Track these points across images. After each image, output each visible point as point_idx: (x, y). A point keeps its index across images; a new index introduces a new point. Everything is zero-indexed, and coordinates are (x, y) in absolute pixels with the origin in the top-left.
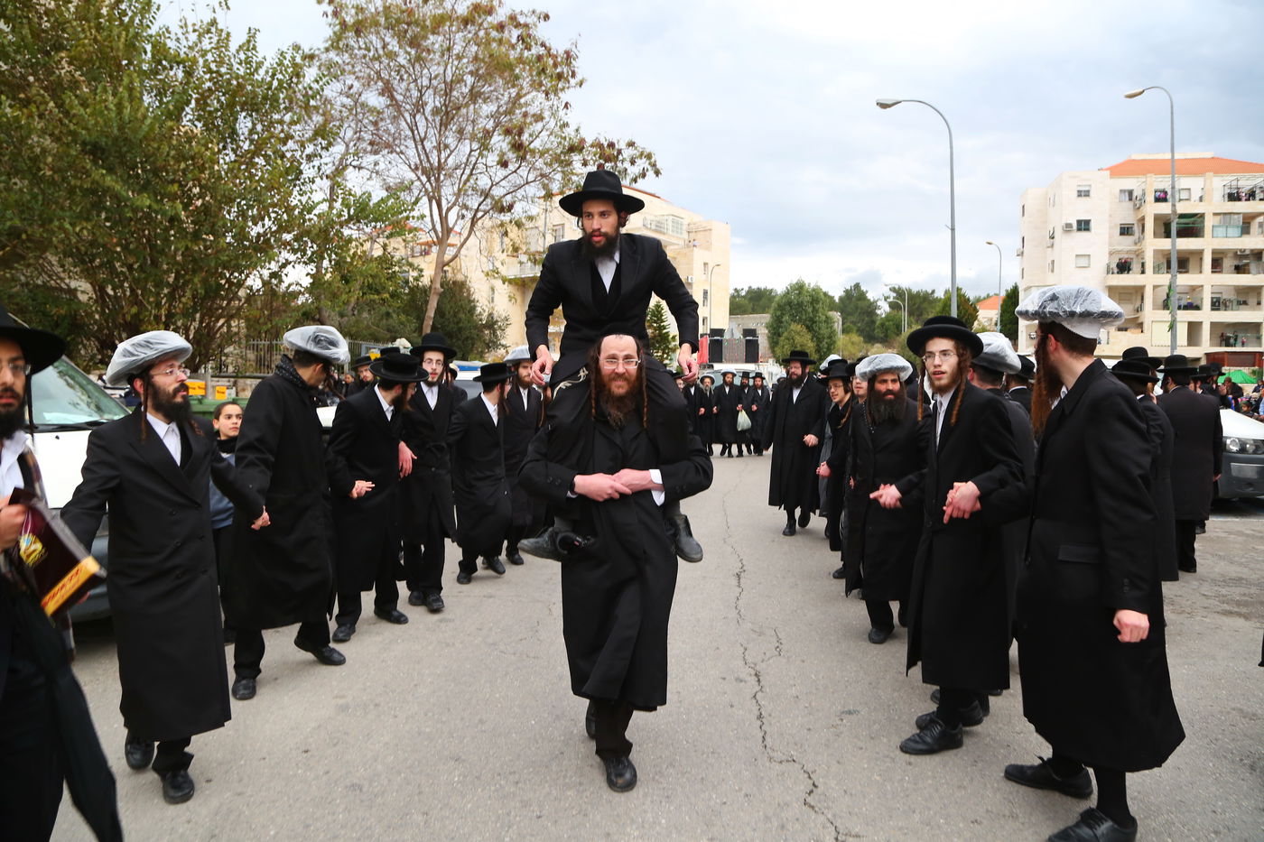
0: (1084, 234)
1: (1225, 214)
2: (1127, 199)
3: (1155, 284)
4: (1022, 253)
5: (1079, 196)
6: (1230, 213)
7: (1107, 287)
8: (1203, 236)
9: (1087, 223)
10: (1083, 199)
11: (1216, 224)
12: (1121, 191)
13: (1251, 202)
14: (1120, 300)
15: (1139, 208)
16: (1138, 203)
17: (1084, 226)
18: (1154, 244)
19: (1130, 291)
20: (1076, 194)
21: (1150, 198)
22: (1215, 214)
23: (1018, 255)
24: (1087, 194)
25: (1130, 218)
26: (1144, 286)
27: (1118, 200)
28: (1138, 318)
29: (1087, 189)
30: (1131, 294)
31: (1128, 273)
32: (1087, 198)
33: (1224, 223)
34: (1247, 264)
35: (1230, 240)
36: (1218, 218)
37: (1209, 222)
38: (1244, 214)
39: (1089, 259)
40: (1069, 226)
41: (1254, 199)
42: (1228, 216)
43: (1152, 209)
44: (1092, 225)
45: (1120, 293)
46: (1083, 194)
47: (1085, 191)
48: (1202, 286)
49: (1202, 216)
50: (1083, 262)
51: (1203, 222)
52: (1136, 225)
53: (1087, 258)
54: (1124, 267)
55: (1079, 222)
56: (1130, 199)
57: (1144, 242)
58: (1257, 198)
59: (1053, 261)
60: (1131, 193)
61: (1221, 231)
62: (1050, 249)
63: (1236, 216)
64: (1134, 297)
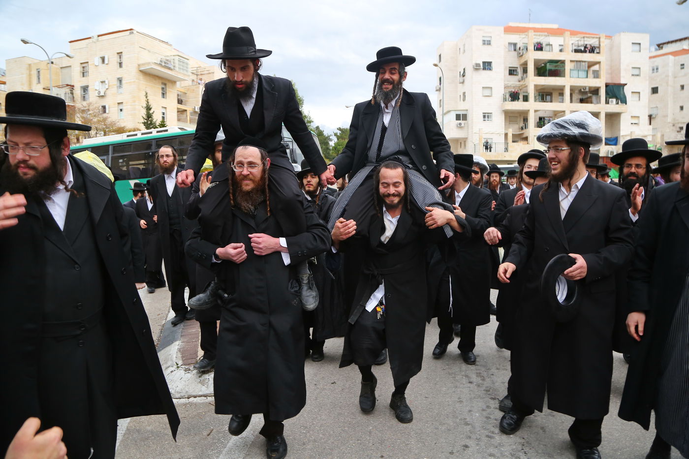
0: (487, 72)
1: (577, 61)
2: (513, 49)
3: (536, 109)
4: (440, 88)
5: (484, 44)
6: (580, 61)
7: (503, 111)
8: (564, 76)
9: (490, 63)
10: (486, 47)
11: (572, 68)
12: (509, 43)
13: (592, 54)
14: (510, 121)
15: (522, 56)
16: (521, 51)
17: (487, 66)
18: (533, 81)
19: (516, 115)
20: (481, 42)
21: (531, 48)
22: (571, 61)
23: (437, 90)
24: (489, 43)
25: (515, 63)
26: (529, 110)
27: (507, 50)
28: (523, 134)
29: (489, 39)
30: (517, 117)
31: (518, 101)
32: (489, 46)
33: (577, 67)
34: (590, 97)
35: (581, 79)
36: (573, 64)
37: (568, 66)
38: (589, 62)
39: (492, 90)
40: (478, 65)
41: (594, 52)
42: (579, 63)
43: (532, 56)
44: (493, 65)
45: (510, 117)
46: (487, 43)
47: (487, 41)
48: (564, 112)
49: (563, 62)
50: (487, 92)
51: (564, 67)
52: (519, 68)
53: (490, 89)
54: (514, 96)
55: (484, 63)
56: (515, 50)
57: (526, 80)
58: (595, 52)
59: (464, 93)
60: (515, 45)
61: (575, 73)
62: (461, 84)
63: (583, 63)
64: (519, 119)
